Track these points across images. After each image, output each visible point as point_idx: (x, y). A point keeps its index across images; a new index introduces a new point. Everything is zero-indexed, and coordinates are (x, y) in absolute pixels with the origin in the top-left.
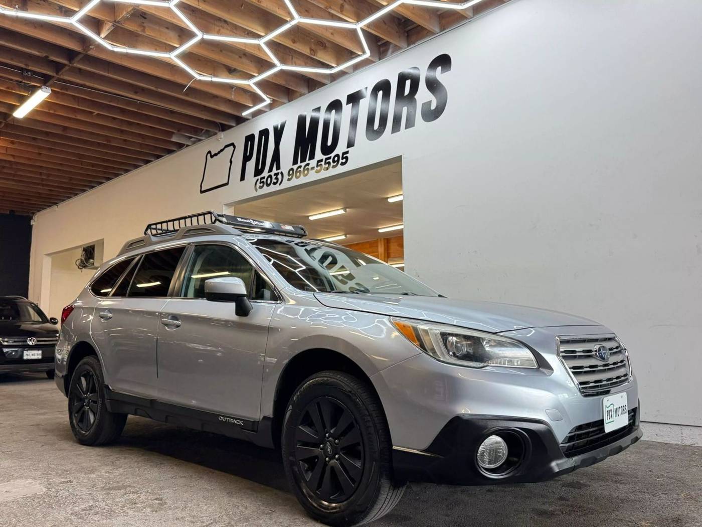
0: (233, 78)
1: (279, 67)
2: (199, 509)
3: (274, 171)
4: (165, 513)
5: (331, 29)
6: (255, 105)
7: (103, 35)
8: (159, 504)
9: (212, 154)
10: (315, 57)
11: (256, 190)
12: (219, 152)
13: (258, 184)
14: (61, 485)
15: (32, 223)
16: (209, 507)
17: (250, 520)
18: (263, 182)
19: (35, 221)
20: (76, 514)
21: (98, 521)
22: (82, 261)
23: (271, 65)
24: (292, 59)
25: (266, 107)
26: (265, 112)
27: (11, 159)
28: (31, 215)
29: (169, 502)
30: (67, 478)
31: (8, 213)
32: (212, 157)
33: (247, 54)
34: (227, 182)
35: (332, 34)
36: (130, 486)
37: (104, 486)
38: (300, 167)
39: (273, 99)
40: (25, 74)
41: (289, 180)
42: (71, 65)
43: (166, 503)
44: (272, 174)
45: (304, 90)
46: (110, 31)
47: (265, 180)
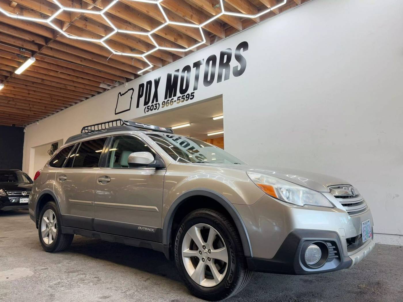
0: (133, 54)
1: (158, 47)
2: (119, 283)
3: (155, 103)
4: (100, 285)
5: (186, 28)
6: (144, 68)
7: (64, 29)
8: (97, 280)
9: (121, 94)
10: (177, 43)
11: (145, 113)
12: (125, 93)
13: (146, 110)
14: (42, 270)
15: (25, 131)
16: (125, 281)
17: (148, 288)
18: (149, 109)
19: (26, 130)
20: (51, 287)
21: (64, 291)
22: (51, 151)
23: (153, 47)
24: (165, 44)
25: (150, 69)
26: (150, 72)
27: (13, 96)
28: (24, 127)
29: (103, 279)
30: (45, 267)
31: (12, 125)
32: (121, 95)
33: (141, 41)
34: (129, 108)
35: (186, 30)
36: (80, 271)
37: (65, 271)
38: (169, 100)
39: (154, 65)
40: (22, 50)
41: (163, 107)
42: (47, 46)
43: (101, 280)
44: (154, 104)
45: (171, 60)
46: (68, 27)
47: (150, 107)
